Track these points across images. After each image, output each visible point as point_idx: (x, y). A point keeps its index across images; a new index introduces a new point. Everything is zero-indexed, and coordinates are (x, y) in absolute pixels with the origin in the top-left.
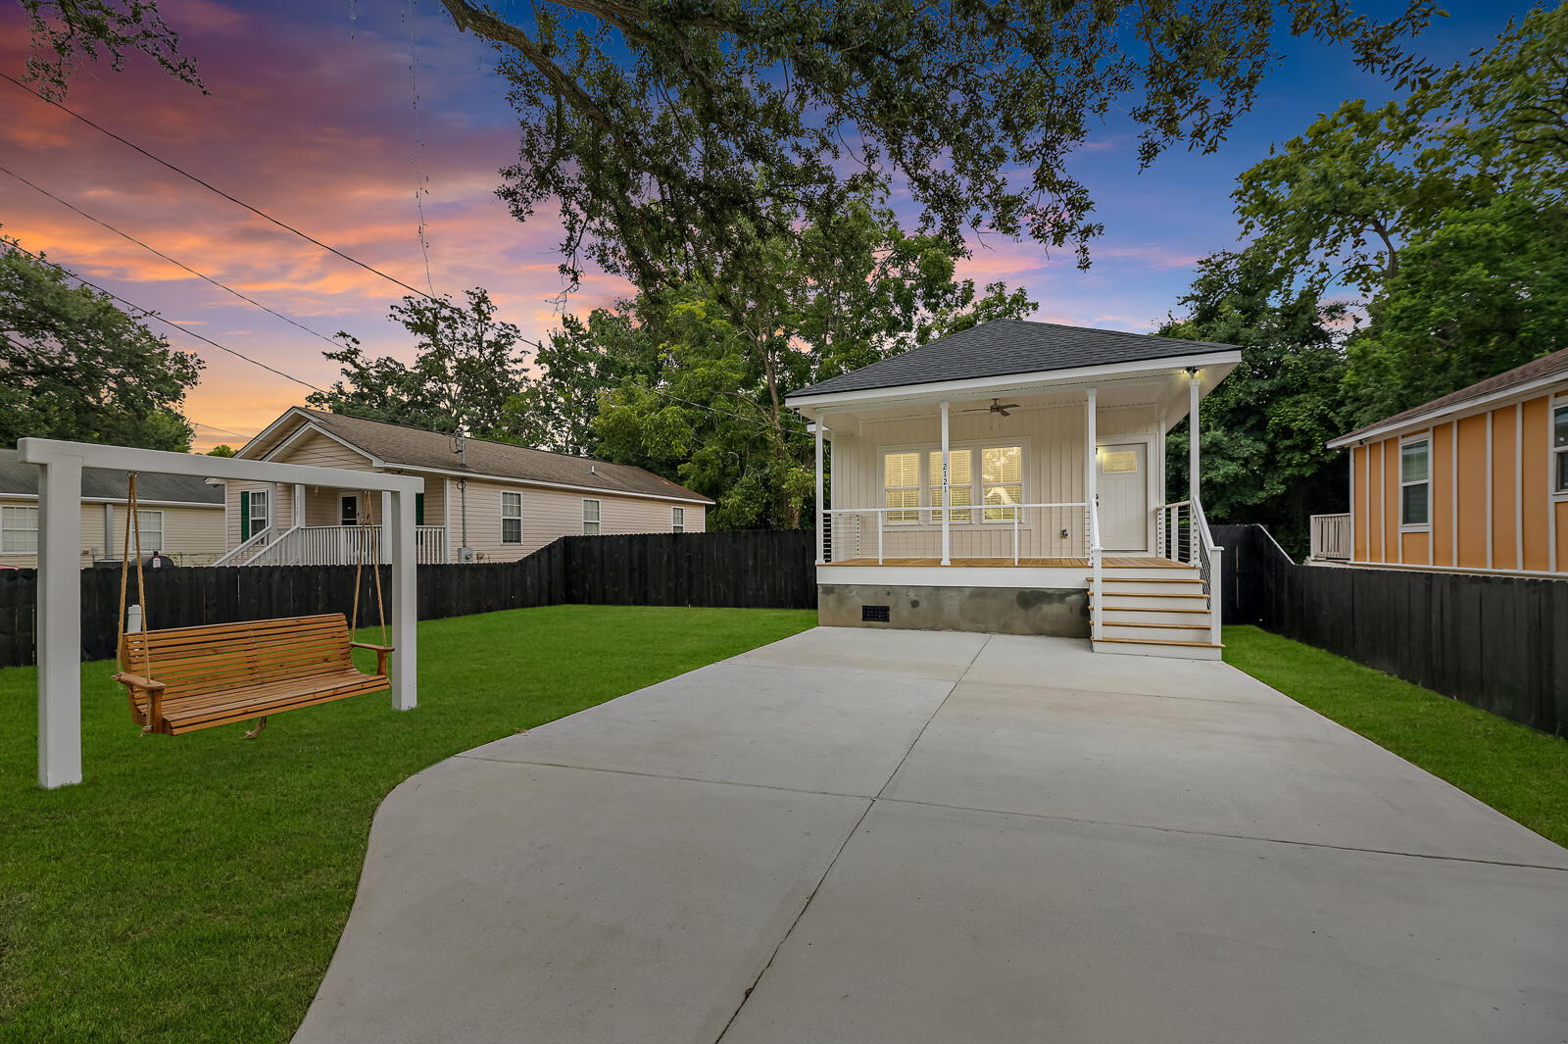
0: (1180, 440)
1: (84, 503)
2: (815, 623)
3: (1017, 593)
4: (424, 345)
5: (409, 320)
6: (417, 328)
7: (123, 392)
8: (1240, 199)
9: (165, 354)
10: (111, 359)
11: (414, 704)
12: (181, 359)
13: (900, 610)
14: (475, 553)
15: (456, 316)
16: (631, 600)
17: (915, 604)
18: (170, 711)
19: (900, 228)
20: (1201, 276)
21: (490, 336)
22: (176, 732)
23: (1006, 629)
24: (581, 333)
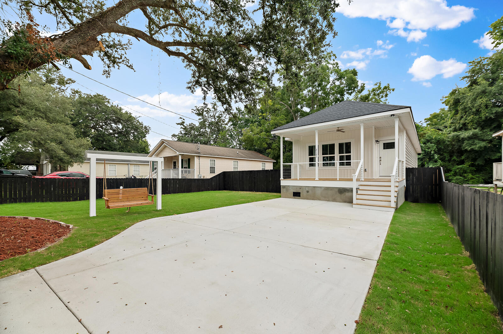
0: (459, 134)
1: (97, 163)
2: (280, 197)
3: (338, 189)
4: (200, 119)
5: (196, 112)
6: (199, 114)
7: (134, 136)
8: (491, 34)
9: (142, 126)
10: (132, 128)
11: (161, 209)
12: (146, 127)
13: (303, 194)
14: (202, 176)
15: (208, 110)
16: (240, 189)
17: (308, 192)
18: (111, 205)
19: (339, 68)
20: (471, 68)
21: (217, 115)
22: (110, 208)
23: (334, 200)
24: (241, 112)
